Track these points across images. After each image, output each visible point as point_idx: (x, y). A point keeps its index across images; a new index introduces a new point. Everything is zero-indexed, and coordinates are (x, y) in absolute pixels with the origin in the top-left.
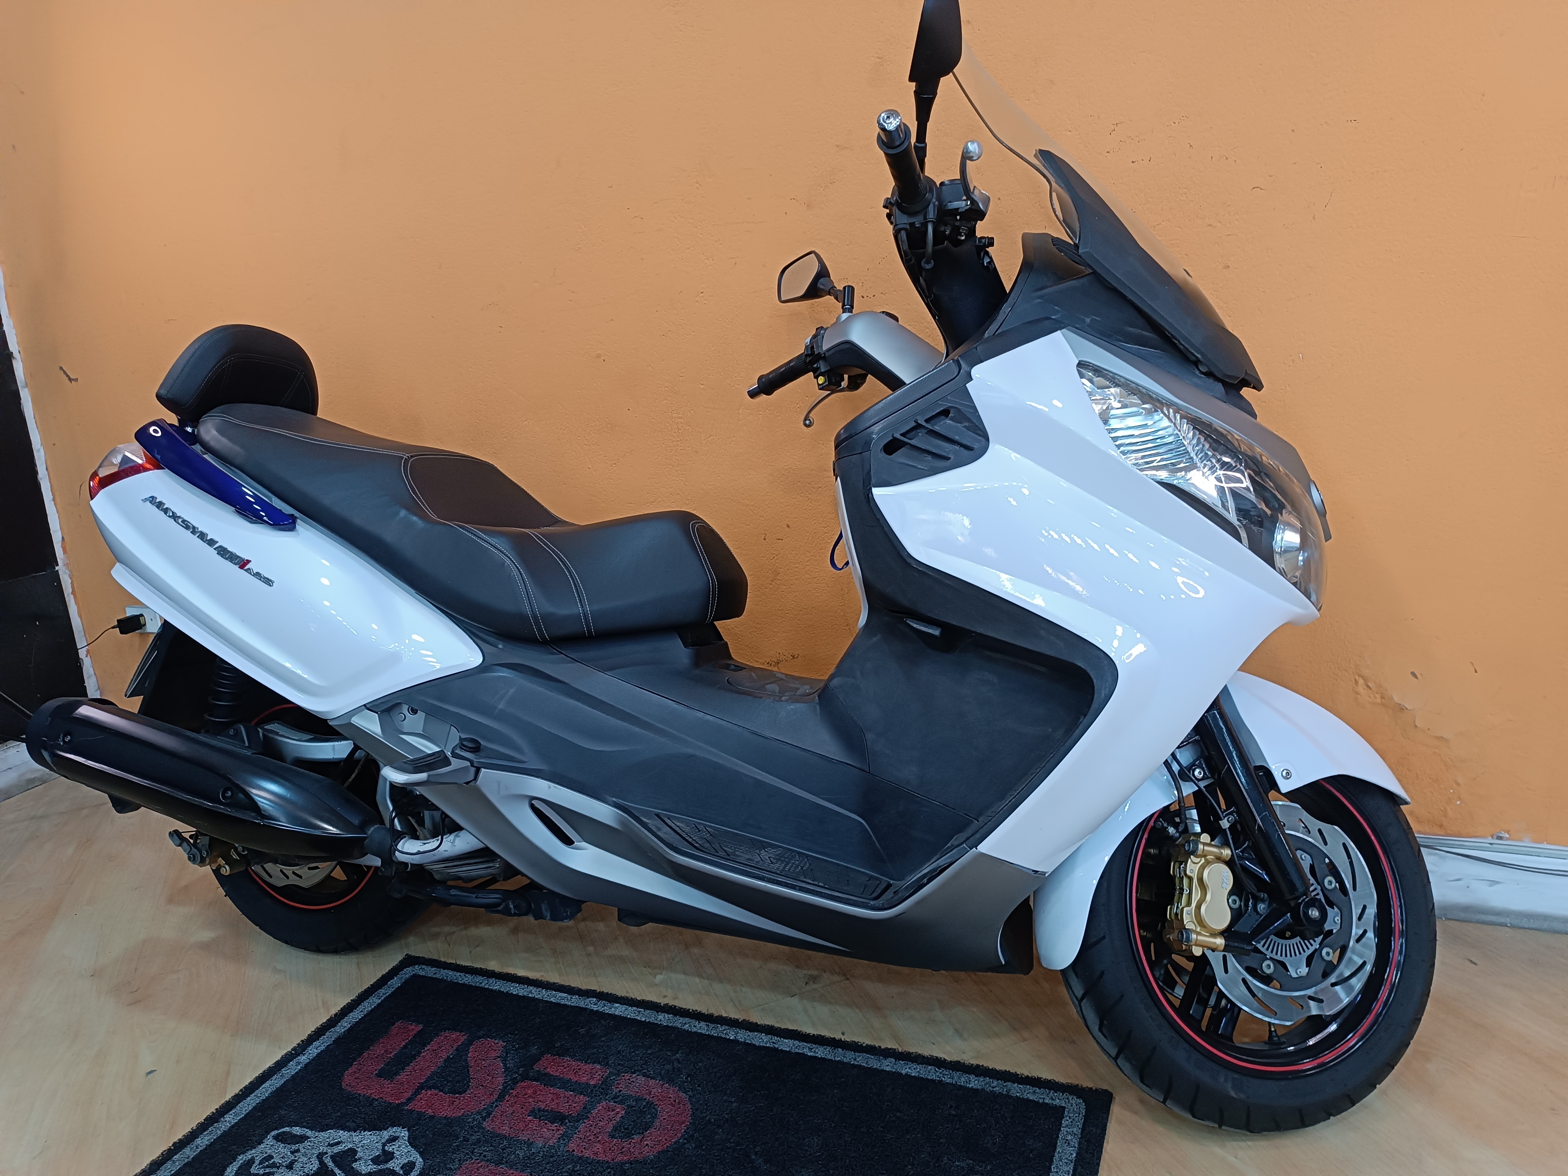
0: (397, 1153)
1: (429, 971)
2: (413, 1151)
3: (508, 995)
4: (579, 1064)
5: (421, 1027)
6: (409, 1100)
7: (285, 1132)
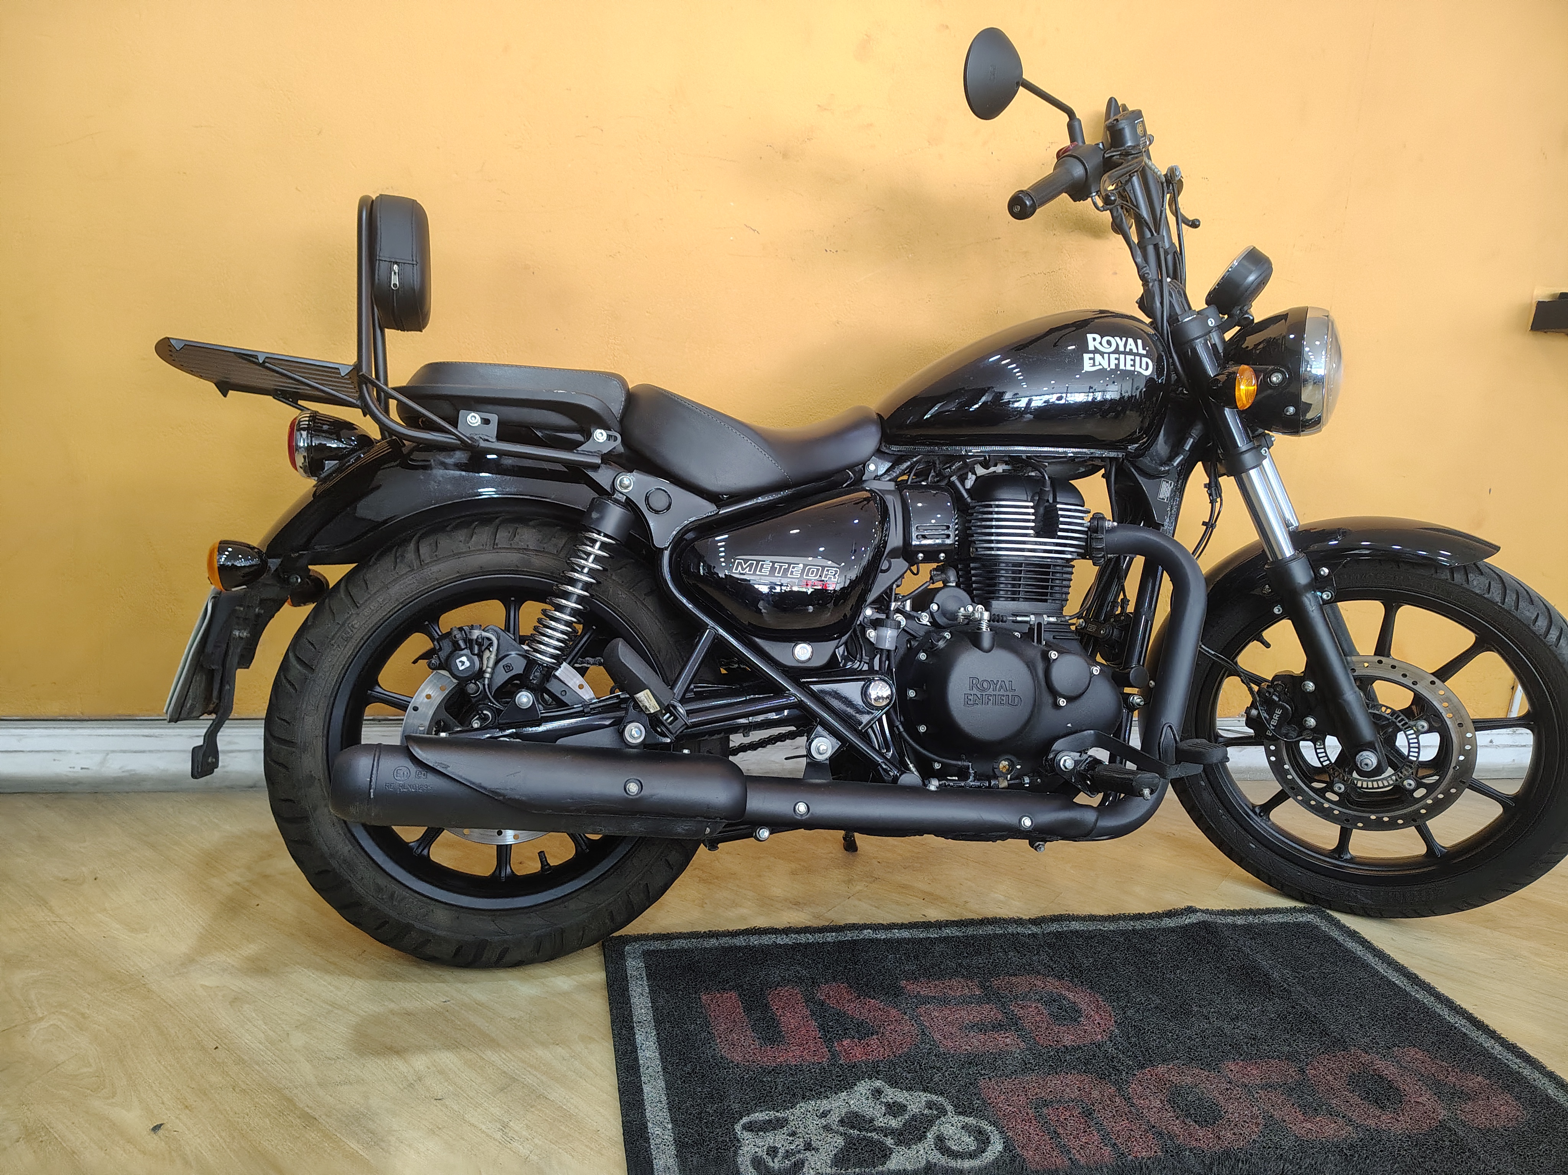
0: (902, 1100)
2: (915, 1094)
3: (779, 946)
4: (942, 982)
5: (734, 994)
6: (834, 1055)
7: (751, 1122)
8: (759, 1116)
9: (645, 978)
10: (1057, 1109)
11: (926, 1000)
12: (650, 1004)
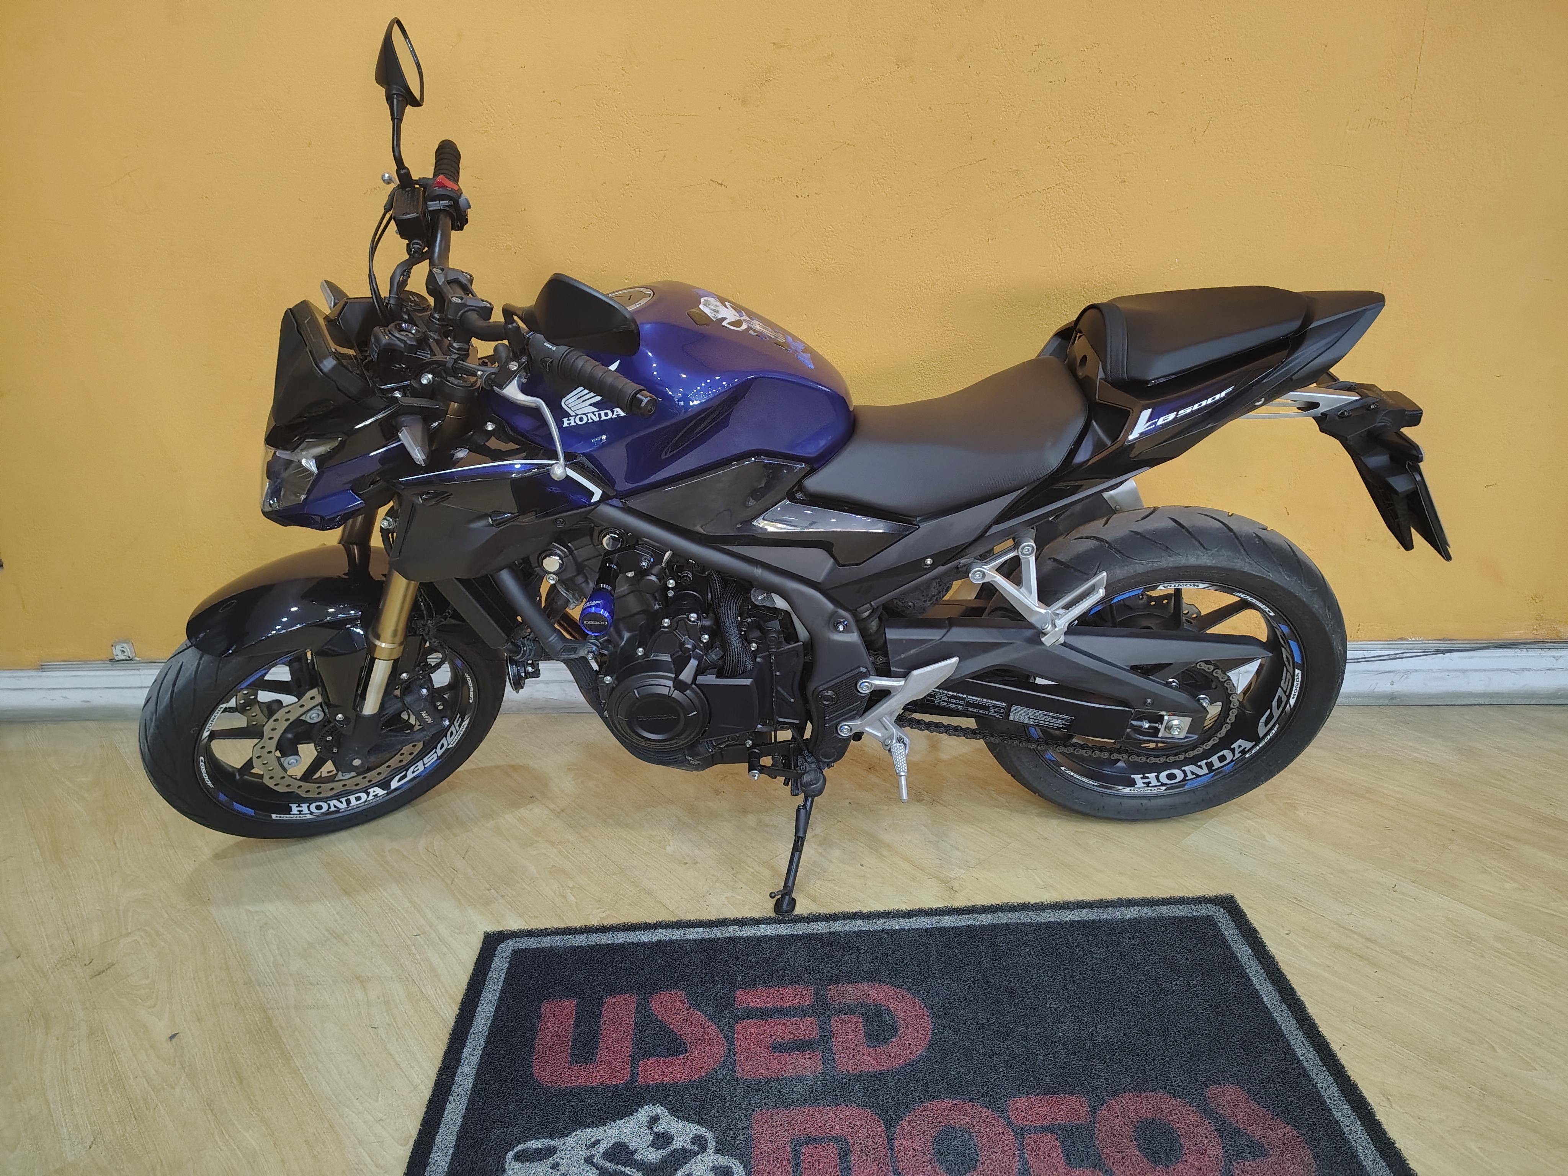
0: (673, 1131)
1: (531, 943)
2: (688, 1125)
3: (641, 945)
4: (777, 989)
5: (574, 1002)
6: (634, 1076)
7: (523, 1150)
8: (535, 1144)
9: (501, 983)
10: (816, 1148)
11: (750, 1014)
12: (492, 1014)
